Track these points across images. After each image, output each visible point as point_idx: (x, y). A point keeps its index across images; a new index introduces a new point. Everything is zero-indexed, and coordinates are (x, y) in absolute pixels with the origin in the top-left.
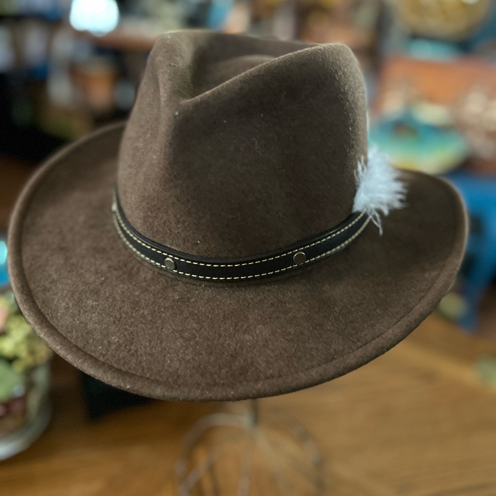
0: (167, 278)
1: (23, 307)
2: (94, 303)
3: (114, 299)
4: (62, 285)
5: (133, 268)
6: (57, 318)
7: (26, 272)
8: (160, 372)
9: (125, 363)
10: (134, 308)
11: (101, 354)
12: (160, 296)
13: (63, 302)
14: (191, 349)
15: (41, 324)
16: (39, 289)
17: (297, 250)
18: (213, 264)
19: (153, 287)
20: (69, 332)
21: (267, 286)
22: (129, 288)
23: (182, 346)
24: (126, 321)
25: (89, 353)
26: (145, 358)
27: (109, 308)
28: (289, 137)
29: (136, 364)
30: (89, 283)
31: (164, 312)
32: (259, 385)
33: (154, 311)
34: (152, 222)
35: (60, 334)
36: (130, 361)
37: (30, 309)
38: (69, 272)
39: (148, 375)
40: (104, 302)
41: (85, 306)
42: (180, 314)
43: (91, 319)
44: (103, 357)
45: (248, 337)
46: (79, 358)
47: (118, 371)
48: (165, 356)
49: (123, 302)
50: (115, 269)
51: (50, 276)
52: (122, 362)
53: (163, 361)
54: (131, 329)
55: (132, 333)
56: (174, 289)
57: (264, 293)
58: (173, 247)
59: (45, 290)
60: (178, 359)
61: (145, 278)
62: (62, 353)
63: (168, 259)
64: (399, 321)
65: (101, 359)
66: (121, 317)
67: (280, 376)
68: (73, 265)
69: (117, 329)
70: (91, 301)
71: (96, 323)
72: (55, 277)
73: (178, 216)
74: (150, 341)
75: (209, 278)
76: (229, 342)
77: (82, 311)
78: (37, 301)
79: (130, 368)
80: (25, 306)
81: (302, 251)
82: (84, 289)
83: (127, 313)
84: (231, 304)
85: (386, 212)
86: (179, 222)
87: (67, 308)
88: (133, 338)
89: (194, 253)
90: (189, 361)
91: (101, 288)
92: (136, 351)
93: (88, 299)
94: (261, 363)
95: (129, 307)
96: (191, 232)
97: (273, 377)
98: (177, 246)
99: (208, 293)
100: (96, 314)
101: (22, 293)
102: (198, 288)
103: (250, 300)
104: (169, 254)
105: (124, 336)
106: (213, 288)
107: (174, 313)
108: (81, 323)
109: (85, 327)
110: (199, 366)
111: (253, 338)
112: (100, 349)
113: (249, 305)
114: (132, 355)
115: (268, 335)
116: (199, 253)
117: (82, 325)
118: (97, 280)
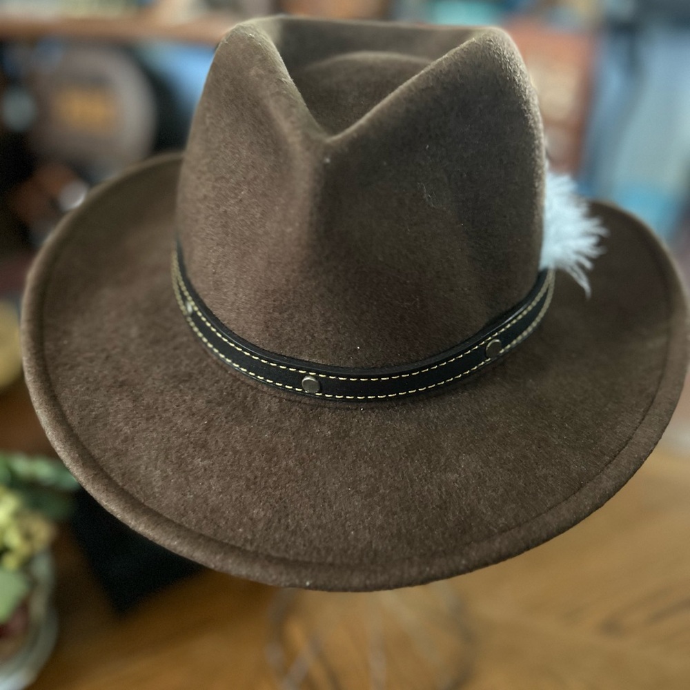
0: (304, 406)
1: (93, 488)
2: (206, 462)
3: (235, 452)
4: (144, 444)
5: (246, 397)
6: (155, 497)
7: (76, 431)
8: (346, 552)
9: (287, 546)
10: (271, 460)
11: (246, 540)
12: (302, 434)
13: (156, 469)
14: (379, 508)
15: (133, 510)
16: (109, 454)
17: (490, 338)
18: (380, 377)
19: (288, 423)
20: (184, 516)
21: (453, 395)
22: (250, 429)
23: (363, 505)
24: (266, 482)
25: (226, 541)
26: (314, 534)
27: (231, 465)
28: (462, 175)
29: (304, 545)
30: (186, 433)
31: (317, 458)
32: (497, 545)
33: (303, 459)
34: (281, 327)
35: (168, 521)
36: (294, 542)
37: (107, 490)
38: (148, 419)
39: (330, 559)
40: (220, 459)
41: (192, 470)
42: (342, 458)
43: (210, 488)
44: (251, 544)
45: (452, 476)
46: (216, 554)
47: (283, 561)
48: (343, 525)
49: (250, 453)
50: (219, 404)
51: (118, 431)
52: (283, 547)
53: (344, 534)
54: (278, 493)
55: (281, 499)
56: (319, 421)
57: (450, 405)
58: (314, 360)
59: (118, 454)
60: (364, 528)
61: (269, 410)
62: (185, 551)
63: (307, 378)
64: (644, 416)
65: (248, 547)
66: (256, 477)
67: (519, 525)
68: (148, 407)
69: (256, 497)
70: (200, 460)
71: (221, 493)
72: (127, 430)
73: (328, 314)
74: (313, 506)
75: (373, 397)
76: (428, 487)
77: (191, 479)
78: (112, 475)
79: (298, 554)
80: (96, 487)
81: (496, 338)
82: (182, 444)
83: (263, 468)
84: (409, 430)
85: (588, 265)
86: (328, 323)
87: (166, 478)
88: (285, 507)
89: (350, 364)
90: (382, 528)
91: (209, 437)
92: (298, 525)
93: (193, 458)
94: (485, 511)
95: (262, 459)
96: (346, 335)
97: (510, 529)
98: (322, 357)
99: (372, 419)
100: (215, 478)
101: (84, 465)
102: (355, 414)
103: (435, 420)
104: (308, 371)
105: (271, 505)
106: (377, 411)
107: (334, 457)
108: (196, 497)
109: (204, 502)
110: (399, 531)
111: (460, 475)
112: (242, 534)
113: (436, 427)
114: (294, 533)
115: (479, 467)
116: (357, 363)
117: (199, 501)
118: (197, 426)
